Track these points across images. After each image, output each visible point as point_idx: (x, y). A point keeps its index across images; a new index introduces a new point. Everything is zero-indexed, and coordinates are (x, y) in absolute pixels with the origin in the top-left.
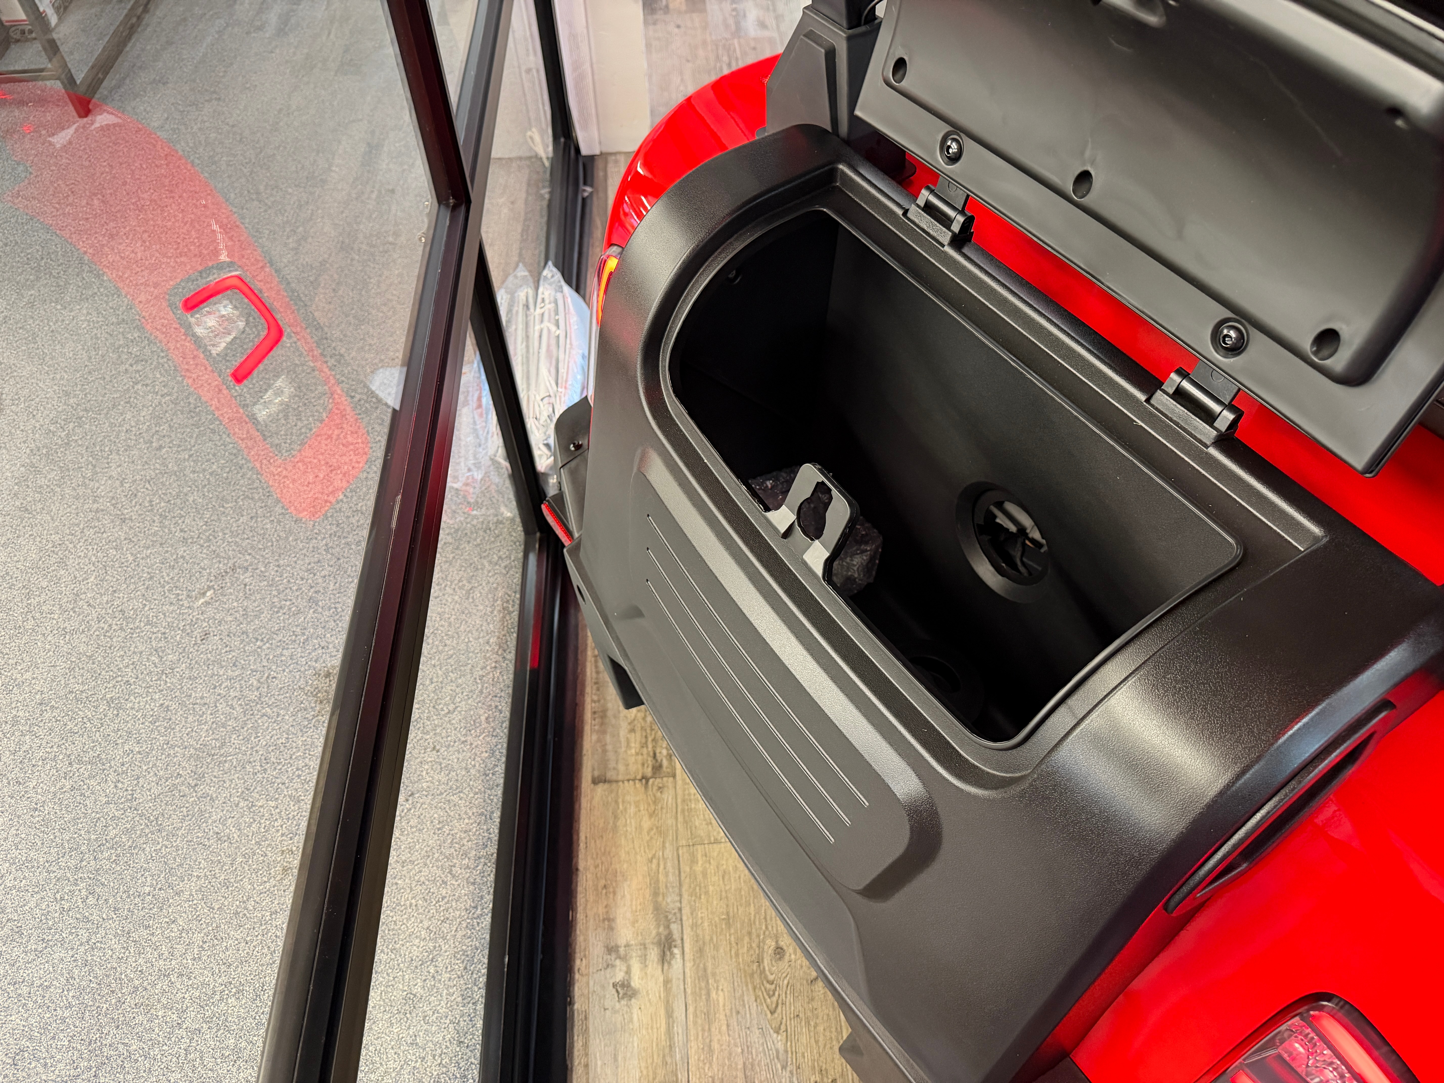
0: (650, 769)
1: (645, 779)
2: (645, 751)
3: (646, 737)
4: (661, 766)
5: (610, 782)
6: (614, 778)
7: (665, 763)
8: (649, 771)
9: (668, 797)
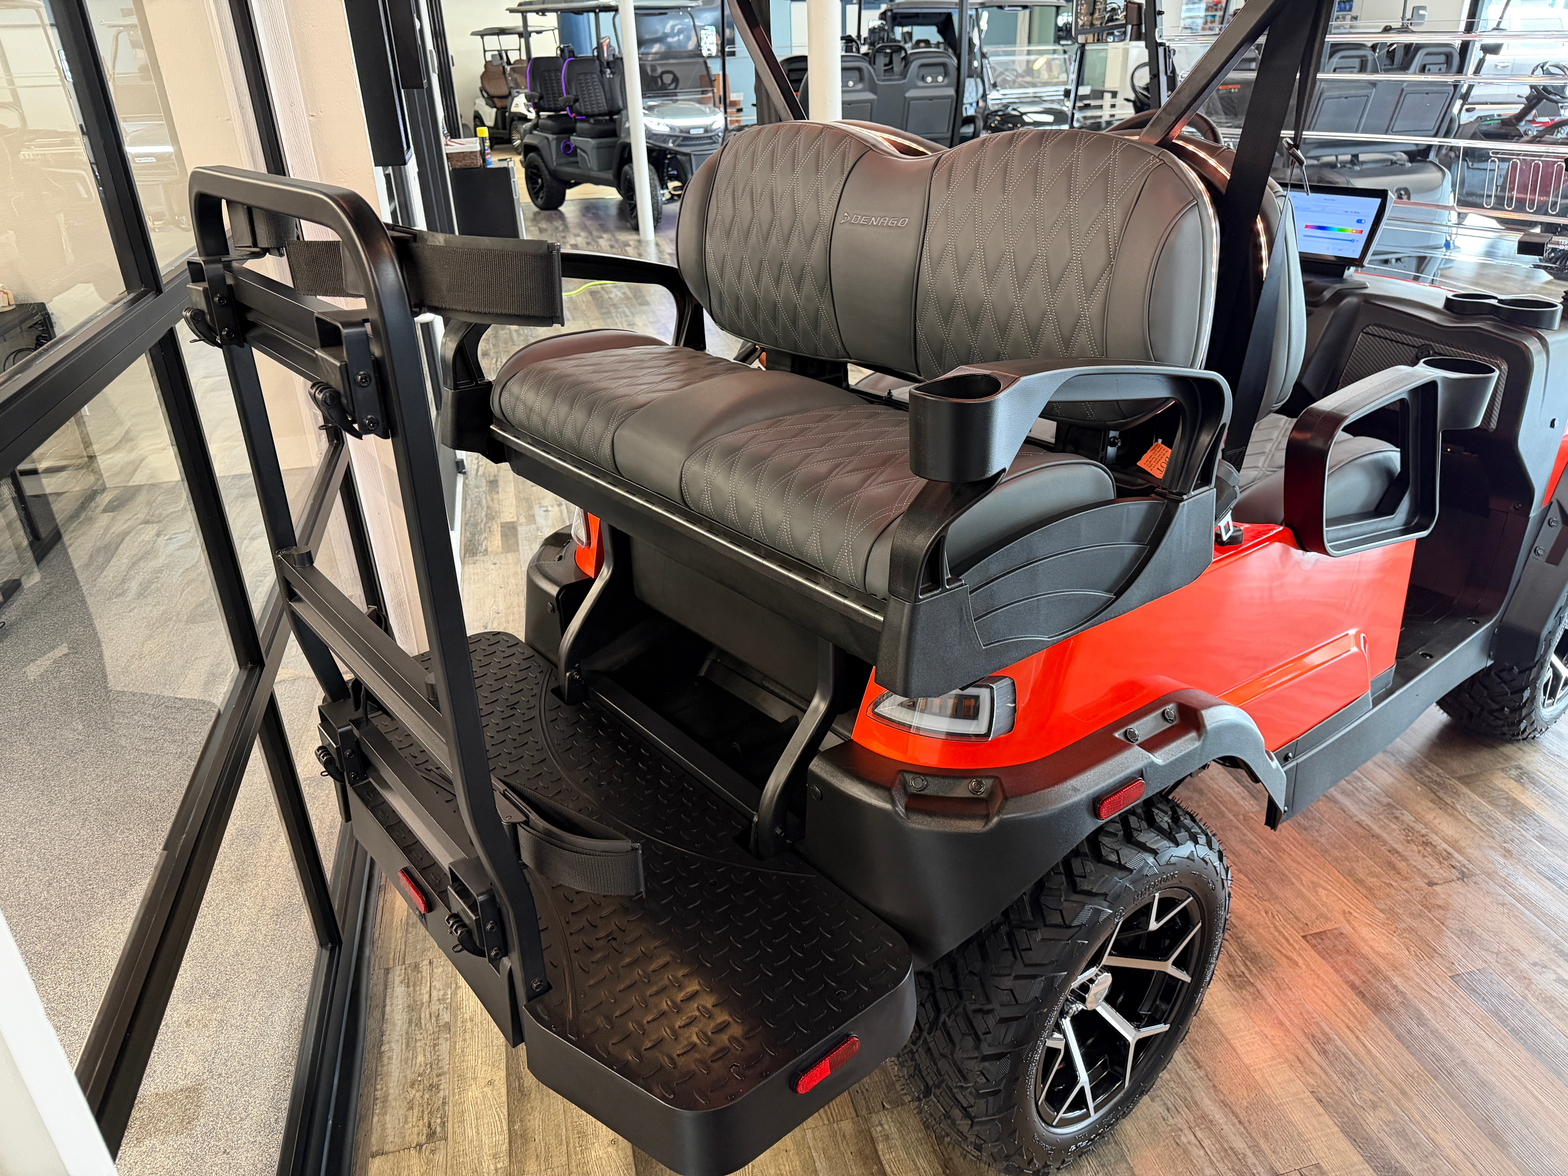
0: (424, 1137)
1: (420, 1146)
2: (421, 1122)
3: (423, 1112)
4: (434, 1133)
5: (387, 1153)
6: (392, 1149)
7: (439, 1129)
8: (423, 1139)
9: (439, 1157)
